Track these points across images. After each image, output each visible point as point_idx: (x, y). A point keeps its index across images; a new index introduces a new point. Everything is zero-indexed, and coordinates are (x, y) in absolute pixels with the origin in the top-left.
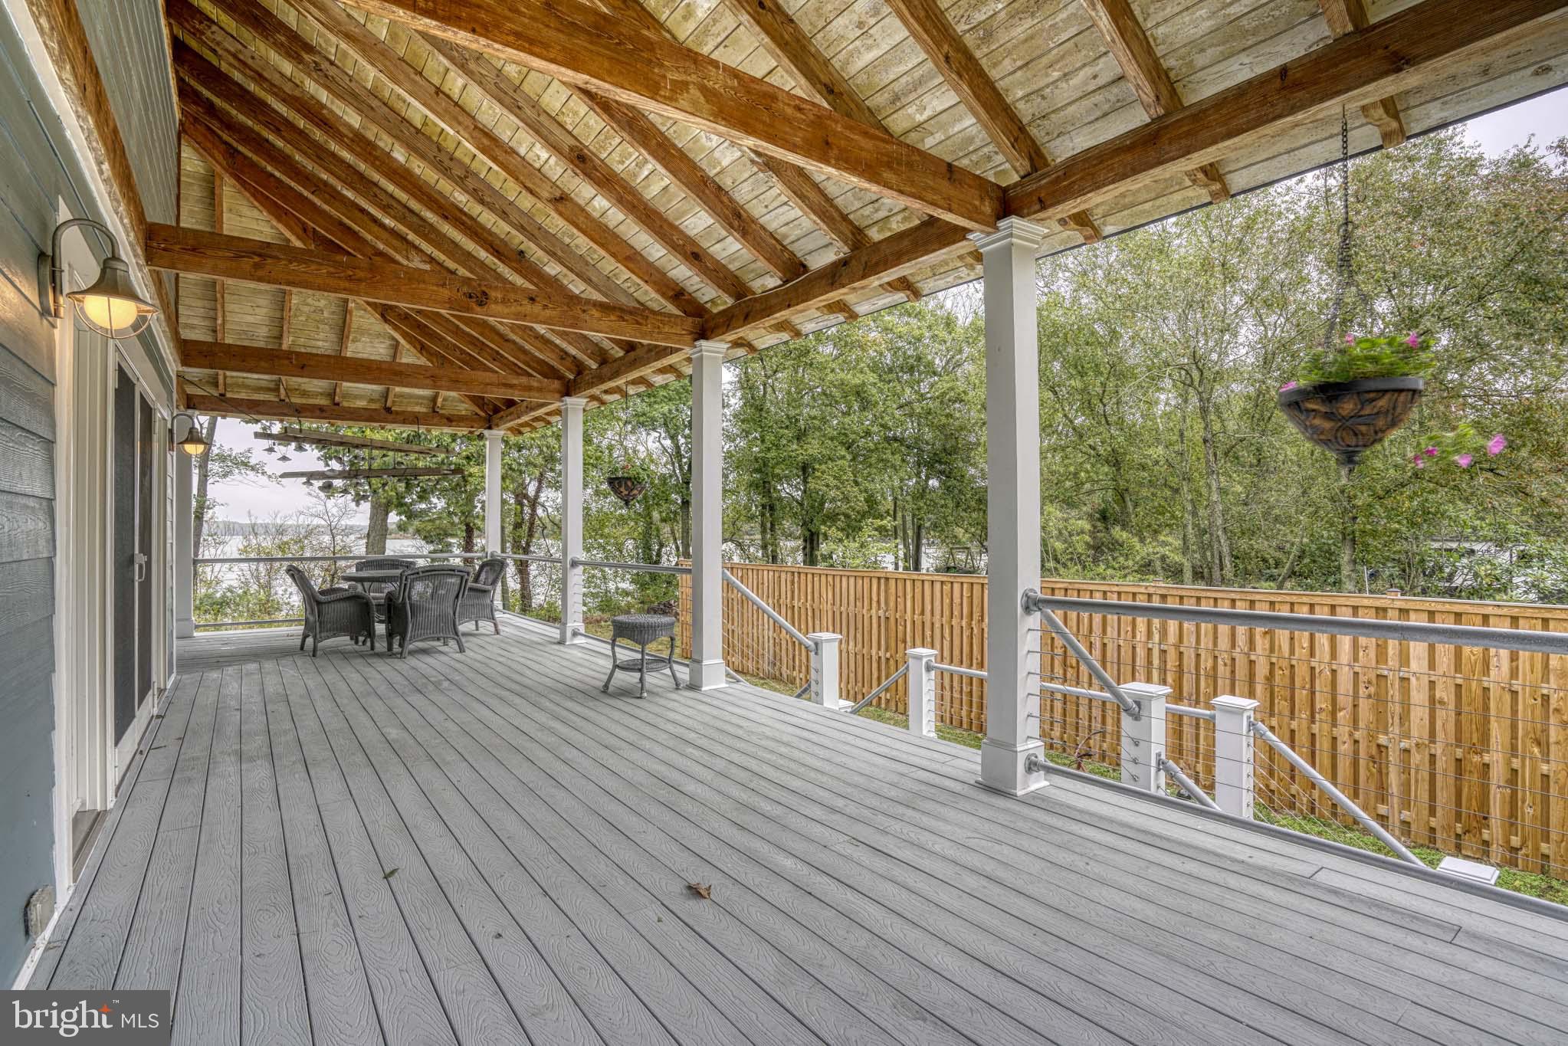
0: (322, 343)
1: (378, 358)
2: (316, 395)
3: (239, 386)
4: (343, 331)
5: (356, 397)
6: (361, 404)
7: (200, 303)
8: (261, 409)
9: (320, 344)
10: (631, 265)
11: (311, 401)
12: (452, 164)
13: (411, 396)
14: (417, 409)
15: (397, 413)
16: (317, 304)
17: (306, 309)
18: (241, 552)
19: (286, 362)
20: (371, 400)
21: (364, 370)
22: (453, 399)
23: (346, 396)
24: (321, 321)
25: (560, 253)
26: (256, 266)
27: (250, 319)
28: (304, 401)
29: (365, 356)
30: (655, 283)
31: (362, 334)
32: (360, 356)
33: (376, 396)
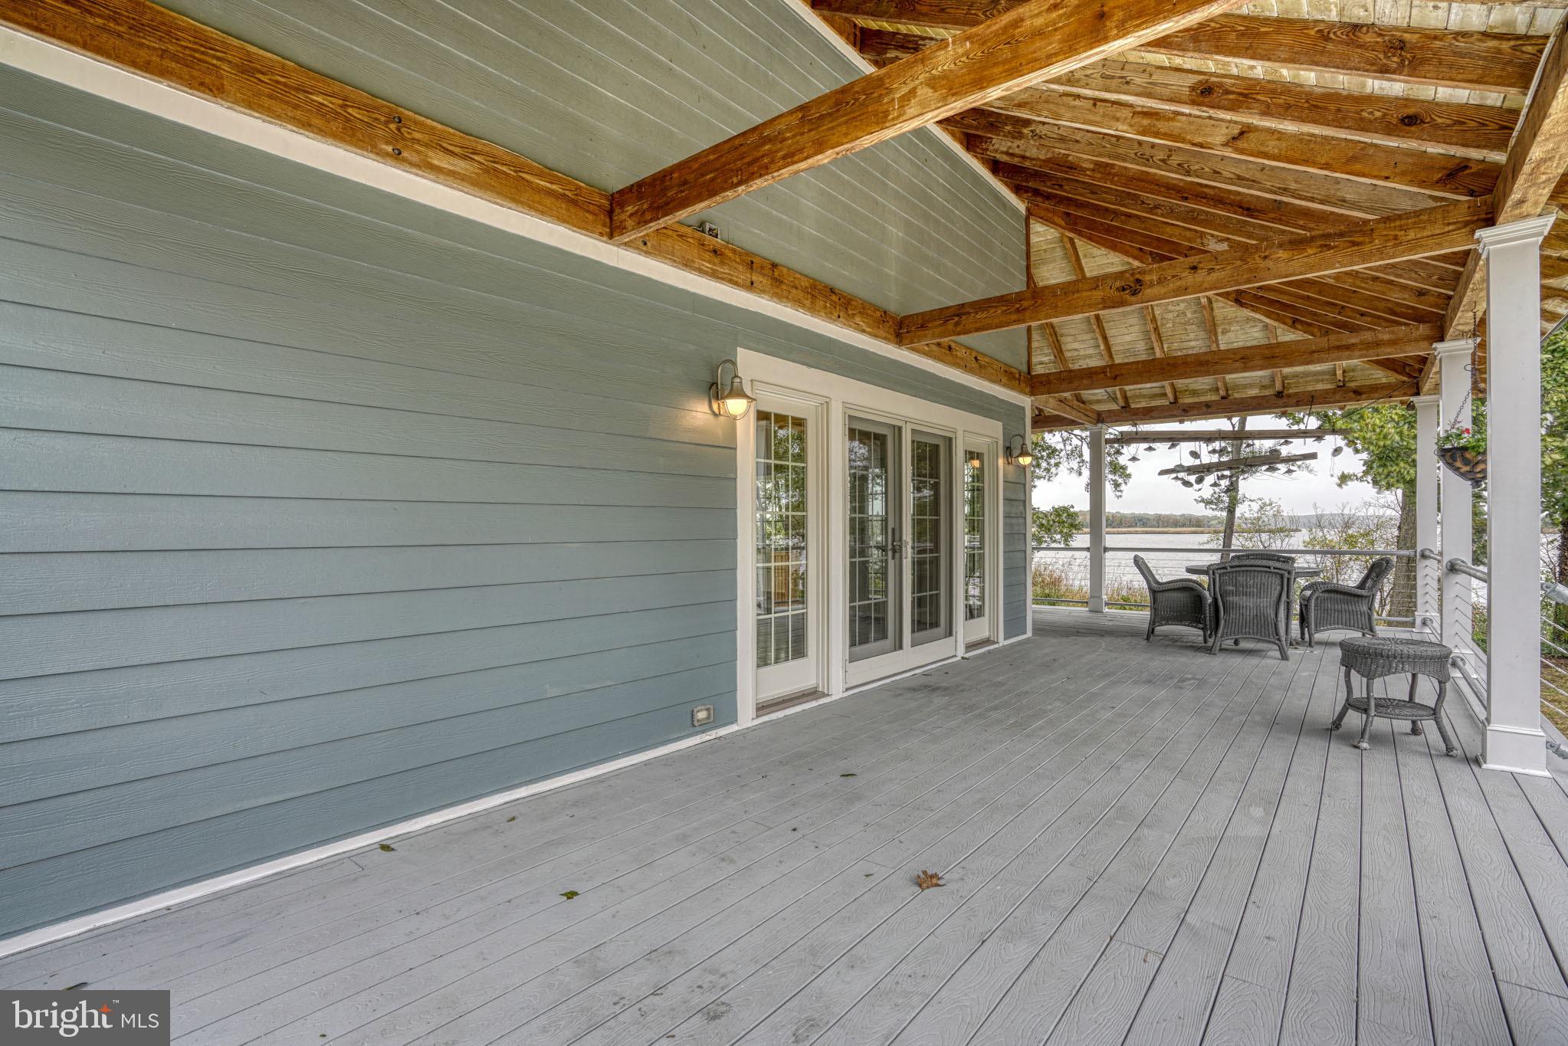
0: (1194, 342)
1: (1255, 343)
2: (1205, 392)
3: (1138, 397)
4: (1211, 328)
5: (1245, 387)
6: (1253, 392)
7: (1088, 336)
8: (1154, 414)
9: (1193, 344)
10: (1358, 167)
11: (1202, 399)
12: (1154, 152)
13: (1306, 374)
14: (1320, 386)
15: (1289, 396)
16: (1177, 308)
17: (1170, 316)
18: (1306, 544)
19: (1102, 376)
20: (1263, 387)
21: (1245, 358)
22: (1356, 366)
23: (1237, 387)
24: (1187, 323)
25: (1293, 186)
26: (957, 324)
27: (1128, 338)
28: (1196, 400)
29: (1241, 344)
30: (1404, 173)
31: (1230, 324)
32: (1235, 345)
33: (1266, 382)
